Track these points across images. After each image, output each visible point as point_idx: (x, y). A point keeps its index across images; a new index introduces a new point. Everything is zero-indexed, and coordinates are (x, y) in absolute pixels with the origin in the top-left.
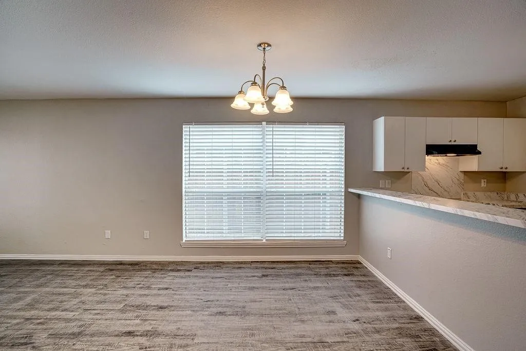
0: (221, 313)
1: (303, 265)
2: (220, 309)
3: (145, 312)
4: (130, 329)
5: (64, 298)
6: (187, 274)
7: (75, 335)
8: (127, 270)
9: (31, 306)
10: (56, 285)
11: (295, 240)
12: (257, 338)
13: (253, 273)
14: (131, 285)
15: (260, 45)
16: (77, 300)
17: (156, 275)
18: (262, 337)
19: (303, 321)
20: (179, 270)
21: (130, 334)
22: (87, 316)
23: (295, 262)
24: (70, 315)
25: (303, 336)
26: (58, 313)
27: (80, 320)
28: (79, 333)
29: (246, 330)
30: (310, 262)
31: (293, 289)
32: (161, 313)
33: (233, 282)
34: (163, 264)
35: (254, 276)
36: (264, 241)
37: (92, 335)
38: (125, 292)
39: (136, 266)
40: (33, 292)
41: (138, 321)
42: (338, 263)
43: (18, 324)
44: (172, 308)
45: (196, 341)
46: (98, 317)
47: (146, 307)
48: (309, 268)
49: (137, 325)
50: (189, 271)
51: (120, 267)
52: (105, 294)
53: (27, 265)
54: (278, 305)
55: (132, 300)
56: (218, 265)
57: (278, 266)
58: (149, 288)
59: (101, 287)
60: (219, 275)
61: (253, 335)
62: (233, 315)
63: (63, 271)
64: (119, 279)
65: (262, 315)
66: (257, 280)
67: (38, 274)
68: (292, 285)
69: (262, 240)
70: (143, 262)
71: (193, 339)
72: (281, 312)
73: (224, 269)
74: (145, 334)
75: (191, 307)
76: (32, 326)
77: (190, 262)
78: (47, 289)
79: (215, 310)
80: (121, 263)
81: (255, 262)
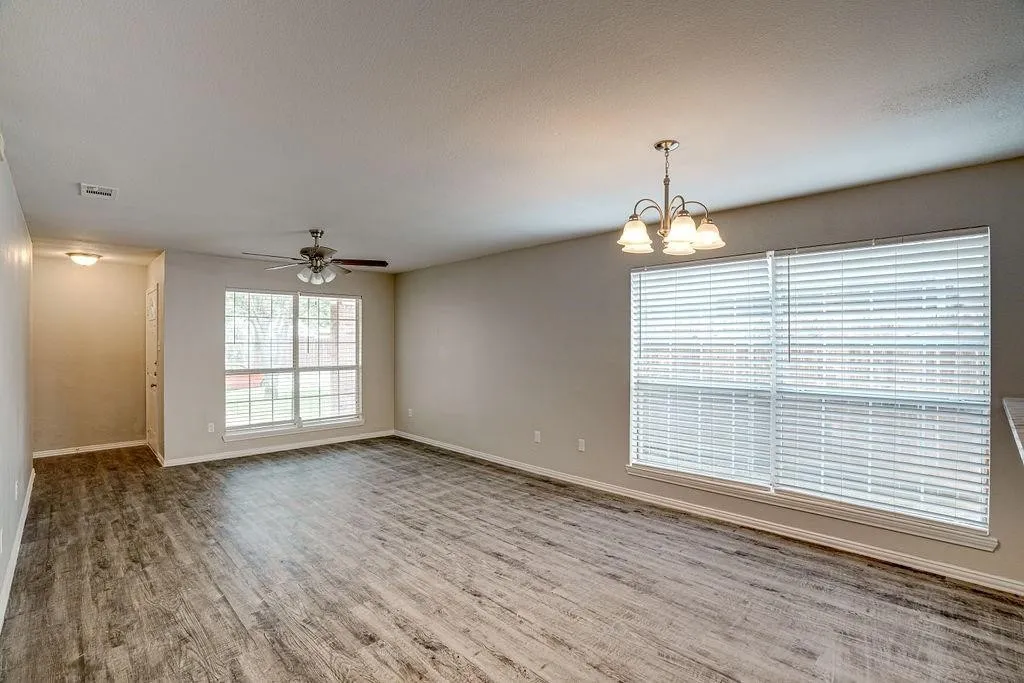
0: (614, 576)
1: (850, 563)
2: (618, 572)
3: (528, 541)
4: (502, 552)
5: (468, 501)
6: (619, 515)
7: (455, 537)
8: (547, 490)
9: (440, 500)
10: (471, 487)
11: (841, 503)
12: (633, 622)
13: (723, 543)
14: (539, 508)
15: (659, 146)
16: (478, 507)
17: (576, 505)
18: (641, 626)
19: (730, 638)
20: (610, 507)
21: (498, 556)
22: (476, 525)
23: (836, 550)
24: (464, 518)
25: (705, 655)
26: (455, 513)
27: (466, 526)
28: (459, 538)
29: (627, 607)
30: (872, 562)
31: (772, 590)
32: (546, 549)
33: (674, 546)
34: (598, 495)
35: (720, 549)
36: (772, 492)
37: (467, 543)
38: (526, 513)
39: (563, 487)
40: (448, 488)
41: (514, 548)
42: (959, 585)
43: (423, 511)
44: (560, 549)
45: (554, 591)
46: (484, 529)
47: (534, 537)
48: (858, 572)
49: (511, 551)
50: (623, 512)
51: (542, 484)
52: (505, 510)
53: (461, 460)
54: (713, 601)
55: (526, 526)
56: (675, 515)
57: (782, 546)
58: (555, 517)
59: (507, 501)
60: (662, 530)
61: (630, 617)
62: (628, 584)
63: (485, 473)
64: (532, 498)
65: (670, 602)
66: (720, 556)
67: (464, 471)
68: (774, 583)
69: (768, 489)
70: (572, 485)
71: (554, 588)
72: (707, 610)
73: (680, 524)
74: (512, 563)
75: (584, 555)
76: (430, 517)
77: (637, 500)
78: (462, 489)
79: (611, 570)
80: (547, 481)
81: (749, 528)
